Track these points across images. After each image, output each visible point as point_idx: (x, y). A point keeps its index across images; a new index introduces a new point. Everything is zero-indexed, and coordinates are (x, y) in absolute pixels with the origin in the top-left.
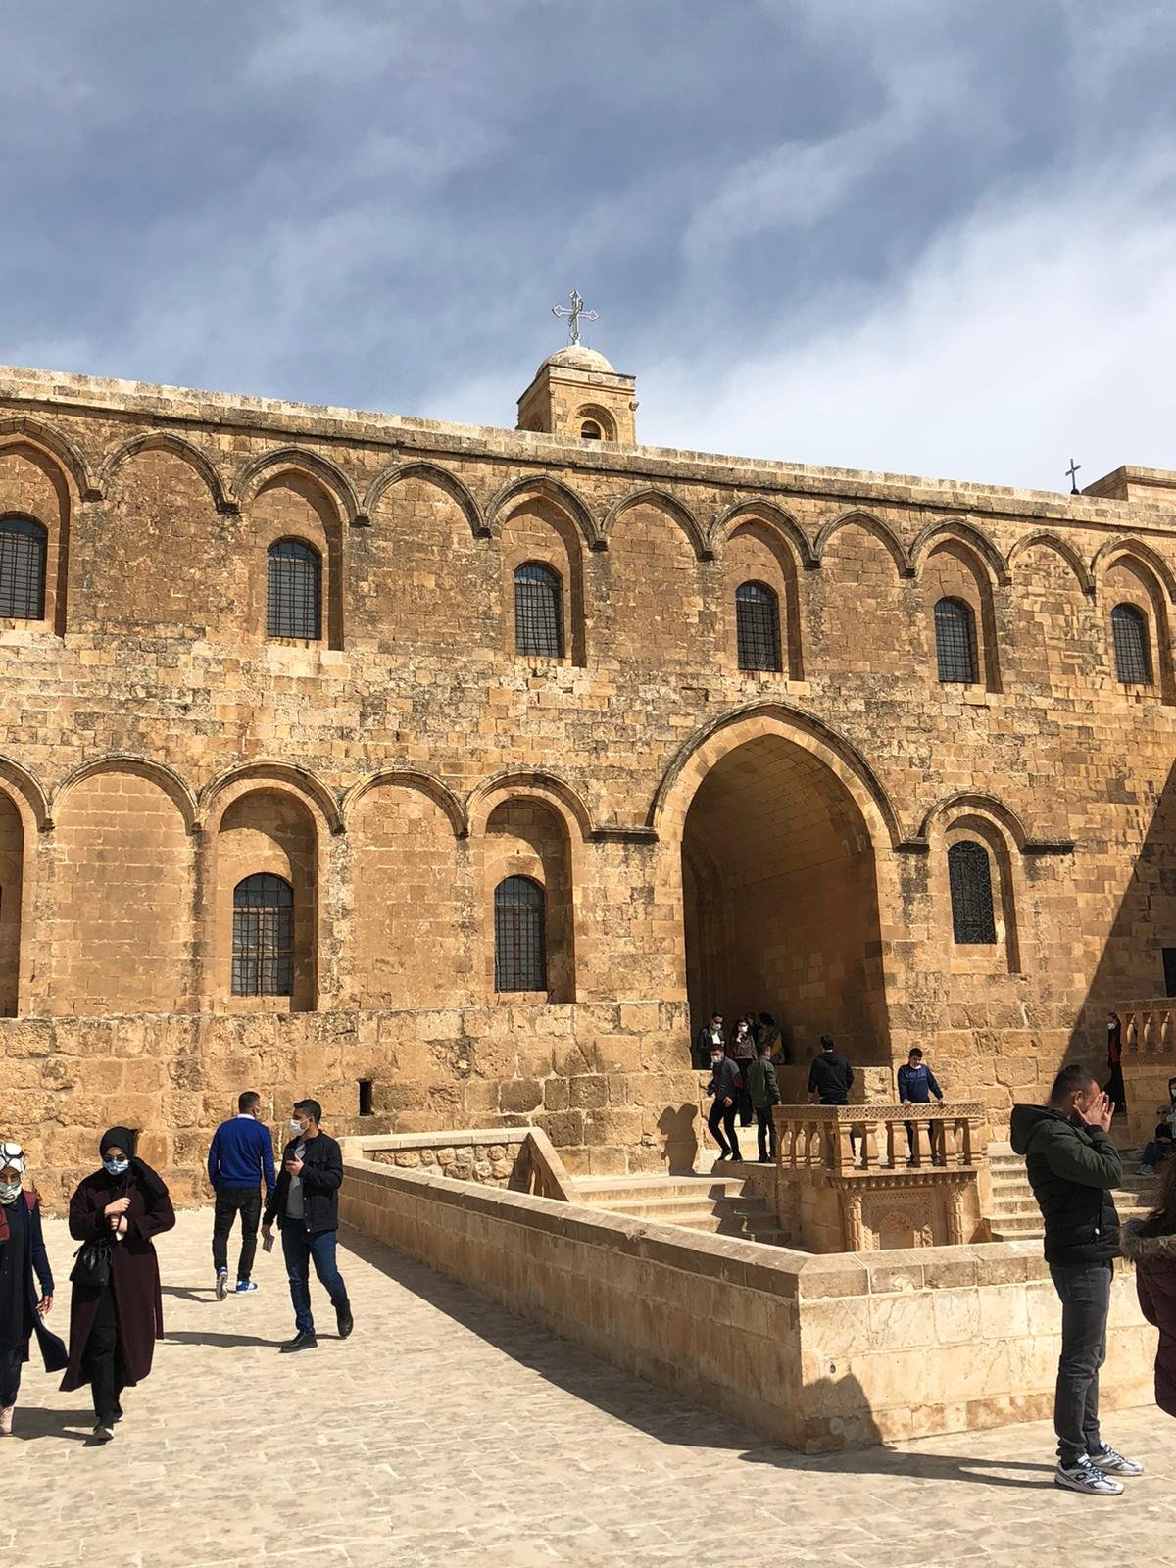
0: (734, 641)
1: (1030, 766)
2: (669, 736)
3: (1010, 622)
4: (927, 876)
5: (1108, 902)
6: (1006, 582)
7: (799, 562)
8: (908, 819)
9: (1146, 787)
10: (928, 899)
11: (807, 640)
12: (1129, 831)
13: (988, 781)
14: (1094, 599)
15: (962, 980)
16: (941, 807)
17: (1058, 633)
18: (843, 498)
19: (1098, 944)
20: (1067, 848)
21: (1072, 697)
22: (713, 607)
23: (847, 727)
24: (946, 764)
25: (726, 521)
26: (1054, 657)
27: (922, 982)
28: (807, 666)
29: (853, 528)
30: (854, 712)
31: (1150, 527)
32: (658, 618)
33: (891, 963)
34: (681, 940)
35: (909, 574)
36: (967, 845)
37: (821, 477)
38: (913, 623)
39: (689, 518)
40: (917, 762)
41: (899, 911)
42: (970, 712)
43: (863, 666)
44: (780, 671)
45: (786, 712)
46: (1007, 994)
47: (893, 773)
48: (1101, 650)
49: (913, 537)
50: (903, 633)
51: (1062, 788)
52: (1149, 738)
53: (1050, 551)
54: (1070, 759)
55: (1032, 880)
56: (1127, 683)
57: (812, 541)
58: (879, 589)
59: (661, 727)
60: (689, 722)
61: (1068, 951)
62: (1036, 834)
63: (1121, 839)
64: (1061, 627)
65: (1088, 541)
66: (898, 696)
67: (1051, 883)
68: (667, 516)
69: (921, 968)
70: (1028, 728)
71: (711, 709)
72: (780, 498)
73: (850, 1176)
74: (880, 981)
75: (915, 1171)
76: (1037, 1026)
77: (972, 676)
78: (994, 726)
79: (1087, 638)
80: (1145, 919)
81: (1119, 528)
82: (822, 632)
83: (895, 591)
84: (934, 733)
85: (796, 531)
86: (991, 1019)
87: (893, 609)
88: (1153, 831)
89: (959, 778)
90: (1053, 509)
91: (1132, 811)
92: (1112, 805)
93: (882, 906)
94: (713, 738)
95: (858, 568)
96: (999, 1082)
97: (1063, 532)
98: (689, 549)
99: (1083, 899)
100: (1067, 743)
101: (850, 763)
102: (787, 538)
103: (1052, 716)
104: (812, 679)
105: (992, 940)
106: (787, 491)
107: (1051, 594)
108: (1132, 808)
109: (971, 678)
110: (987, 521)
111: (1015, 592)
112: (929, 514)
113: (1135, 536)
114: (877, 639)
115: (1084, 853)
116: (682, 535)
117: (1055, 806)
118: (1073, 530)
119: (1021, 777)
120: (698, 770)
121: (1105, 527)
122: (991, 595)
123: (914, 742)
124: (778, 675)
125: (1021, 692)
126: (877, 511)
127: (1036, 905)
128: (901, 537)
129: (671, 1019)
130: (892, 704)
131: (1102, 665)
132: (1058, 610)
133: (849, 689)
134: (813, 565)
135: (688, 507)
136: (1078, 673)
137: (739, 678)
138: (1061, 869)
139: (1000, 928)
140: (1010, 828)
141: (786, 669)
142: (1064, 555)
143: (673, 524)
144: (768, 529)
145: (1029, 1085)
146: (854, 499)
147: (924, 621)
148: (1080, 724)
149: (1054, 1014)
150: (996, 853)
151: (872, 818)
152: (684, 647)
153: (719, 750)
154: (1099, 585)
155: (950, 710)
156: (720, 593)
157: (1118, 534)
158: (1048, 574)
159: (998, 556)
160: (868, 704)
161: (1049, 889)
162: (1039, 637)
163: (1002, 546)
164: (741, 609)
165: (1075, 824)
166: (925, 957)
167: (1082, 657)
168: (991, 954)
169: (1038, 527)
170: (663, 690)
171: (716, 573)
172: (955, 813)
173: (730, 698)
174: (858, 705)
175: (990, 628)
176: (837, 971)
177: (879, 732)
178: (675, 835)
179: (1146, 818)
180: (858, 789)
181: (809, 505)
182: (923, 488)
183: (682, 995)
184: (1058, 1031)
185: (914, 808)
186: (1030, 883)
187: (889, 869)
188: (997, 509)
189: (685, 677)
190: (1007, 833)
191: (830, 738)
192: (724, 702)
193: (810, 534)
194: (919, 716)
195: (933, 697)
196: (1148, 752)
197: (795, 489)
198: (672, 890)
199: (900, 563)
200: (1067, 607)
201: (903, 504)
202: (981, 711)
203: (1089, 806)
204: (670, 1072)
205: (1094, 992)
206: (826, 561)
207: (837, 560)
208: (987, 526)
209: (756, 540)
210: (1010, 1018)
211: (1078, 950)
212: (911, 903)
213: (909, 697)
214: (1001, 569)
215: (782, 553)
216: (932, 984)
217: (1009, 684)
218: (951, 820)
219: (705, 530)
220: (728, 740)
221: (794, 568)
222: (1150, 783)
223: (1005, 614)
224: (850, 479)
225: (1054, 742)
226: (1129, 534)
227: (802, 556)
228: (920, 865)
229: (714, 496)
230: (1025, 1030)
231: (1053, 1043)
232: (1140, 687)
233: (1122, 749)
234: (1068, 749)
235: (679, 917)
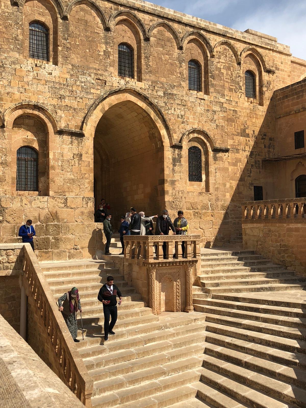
0: (117, 64)
1: (217, 122)
2: (90, 96)
3: (213, 71)
4: (181, 157)
5: (238, 170)
6: (213, 56)
7: (142, 37)
8: (176, 137)
9: (252, 132)
10: (181, 165)
11: (144, 67)
12: (246, 147)
13: (203, 126)
14: (240, 67)
15: (190, 194)
16: (187, 133)
17: (228, 77)
18: (159, 16)
19: (234, 184)
20: (227, 151)
21: (231, 100)
22: (109, 50)
23: (156, 101)
24: (190, 118)
25: (116, 17)
26: (227, 85)
27: (177, 194)
28: (143, 77)
29: (162, 28)
30: (159, 96)
31: (259, 45)
32: (88, 51)
33: (167, 187)
34: (92, 175)
35: (181, 48)
36: (195, 147)
37: (152, 7)
38: (181, 67)
39: (101, 13)
40: (180, 116)
41: (171, 169)
42: (199, 101)
43: (163, 80)
44: (133, 77)
45: (135, 93)
46: (205, 199)
47: (172, 120)
48: (241, 85)
49: (183, 36)
50: (178, 69)
51: (226, 130)
52: (254, 116)
53: (227, 48)
54: (230, 120)
55: (215, 161)
56: (248, 98)
57: (147, 31)
58: (170, 52)
59: (87, 93)
60: (98, 92)
61: (225, 185)
62: (218, 145)
63: (244, 149)
64: (229, 75)
65: (239, 46)
66: (175, 92)
67: (221, 162)
68: (93, 11)
69: (177, 189)
70: (217, 108)
71: (107, 88)
72: (136, 12)
73: (152, 262)
74: (163, 193)
75: (176, 260)
76: (213, 210)
77: (199, 89)
78: (206, 106)
79: (237, 80)
80: (249, 176)
81: (249, 44)
82: (149, 65)
83: (176, 54)
84: (186, 107)
85: (141, 25)
86: (199, 207)
87: (174, 60)
88: (254, 147)
89: (194, 124)
90: (229, 33)
91: (248, 140)
92: (242, 137)
93: (165, 167)
94: (107, 100)
95: (163, 43)
96: (200, 228)
97: (232, 42)
98: (101, 26)
99: (230, 168)
100: (229, 115)
101: (157, 114)
102: (138, 28)
103: (225, 105)
104: (145, 82)
105: (200, 180)
106: (139, 10)
107: (227, 63)
108: (248, 139)
109: (199, 90)
110: (208, 34)
111: (215, 60)
112: (188, 28)
113: (254, 47)
114: (168, 70)
115: (232, 153)
116: (98, 20)
117: (224, 136)
118: (235, 42)
119: (214, 125)
120: (101, 111)
121: (245, 42)
122: (207, 61)
123: (180, 109)
124: (133, 79)
125: (215, 96)
126: (170, 23)
127: (216, 169)
128: (179, 35)
129: (87, 203)
130: (172, 94)
131: (241, 90)
132: (229, 69)
133: (158, 87)
134: (147, 39)
135: (102, 9)
136: (234, 92)
137: (118, 78)
138: (225, 158)
139: (204, 177)
140: (209, 142)
141: (136, 77)
142: (232, 50)
143: (95, 15)
144: (131, 23)
145: (210, 230)
146: (163, 18)
147: (185, 66)
148: (233, 109)
149: (219, 206)
150: (204, 151)
151: (164, 135)
152: (98, 63)
153: (110, 104)
154: (242, 62)
155: (192, 99)
156: (112, 45)
157: (249, 46)
158: (226, 56)
159: (210, 47)
160: (164, 93)
161: (220, 164)
162: (222, 78)
163: (212, 43)
164: (120, 53)
165: (229, 143)
166: (178, 185)
167: (235, 86)
168: (200, 185)
169: (224, 39)
170: (89, 79)
171: (111, 37)
172: (192, 136)
173: (114, 85)
174: (161, 93)
175: (206, 72)
176: (148, 190)
177: (168, 104)
178: (91, 135)
179: (252, 143)
180: (159, 124)
181: (147, 17)
182: (187, 18)
183: (92, 195)
184: (220, 212)
185: (178, 133)
186: (214, 162)
187: (168, 154)
188: (211, 30)
189: (98, 75)
190: (208, 144)
191: (151, 104)
192: (112, 86)
193: (147, 27)
194: (182, 100)
195: (187, 94)
196: (254, 121)
197: (142, 10)
198: (90, 156)
199: (178, 44)
200: (232, 68)
201: (180, 22)
202: (202, 101)
203: (235, 137)
204: (86, 223)
205: (232, 200)
206: (152, 39)
207: (156, 39)
208: (208, 36)
209: (126, 27)
210: (205, 207)
211: (228, 185)
212: (175, 166)
213: (179, 93)
214: (211, 51)
215: (136, 33)
216: (181, 195)
217: (212, 93)
218: (190, 138)
219: (108, 19)
220: (113, 101)
221: (140, 40)
222: (254, 131)
223: (211, 68)
224: (162, 10)
225: (225, 114)
226: (253, 46)
227: (143, 35)
228: (179, 153)
229: (111, 7)
230: (210, 211)
231: (218, 216)
232: (252, 99)
233: (246, 119)
234: (229, 117)
235: (92, 166)
